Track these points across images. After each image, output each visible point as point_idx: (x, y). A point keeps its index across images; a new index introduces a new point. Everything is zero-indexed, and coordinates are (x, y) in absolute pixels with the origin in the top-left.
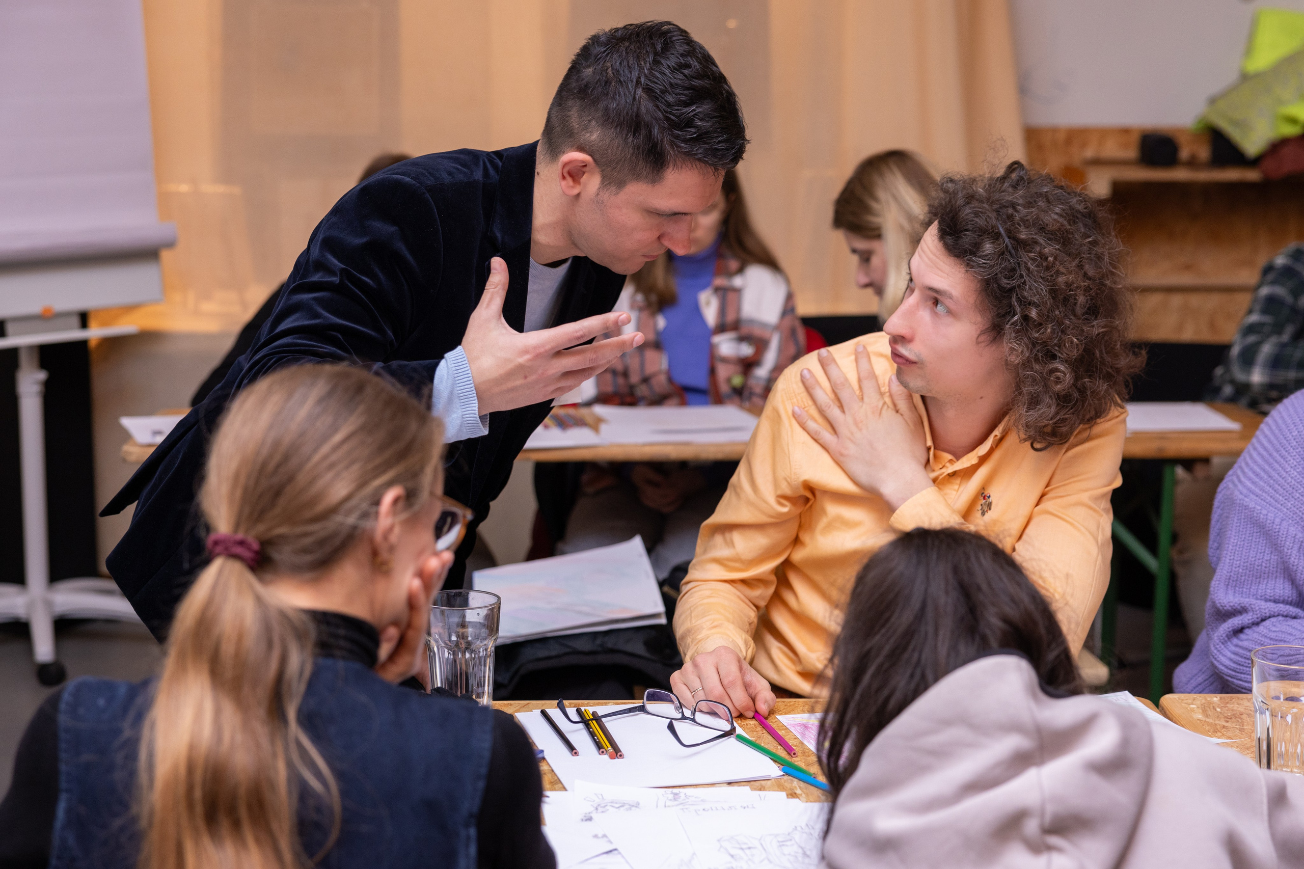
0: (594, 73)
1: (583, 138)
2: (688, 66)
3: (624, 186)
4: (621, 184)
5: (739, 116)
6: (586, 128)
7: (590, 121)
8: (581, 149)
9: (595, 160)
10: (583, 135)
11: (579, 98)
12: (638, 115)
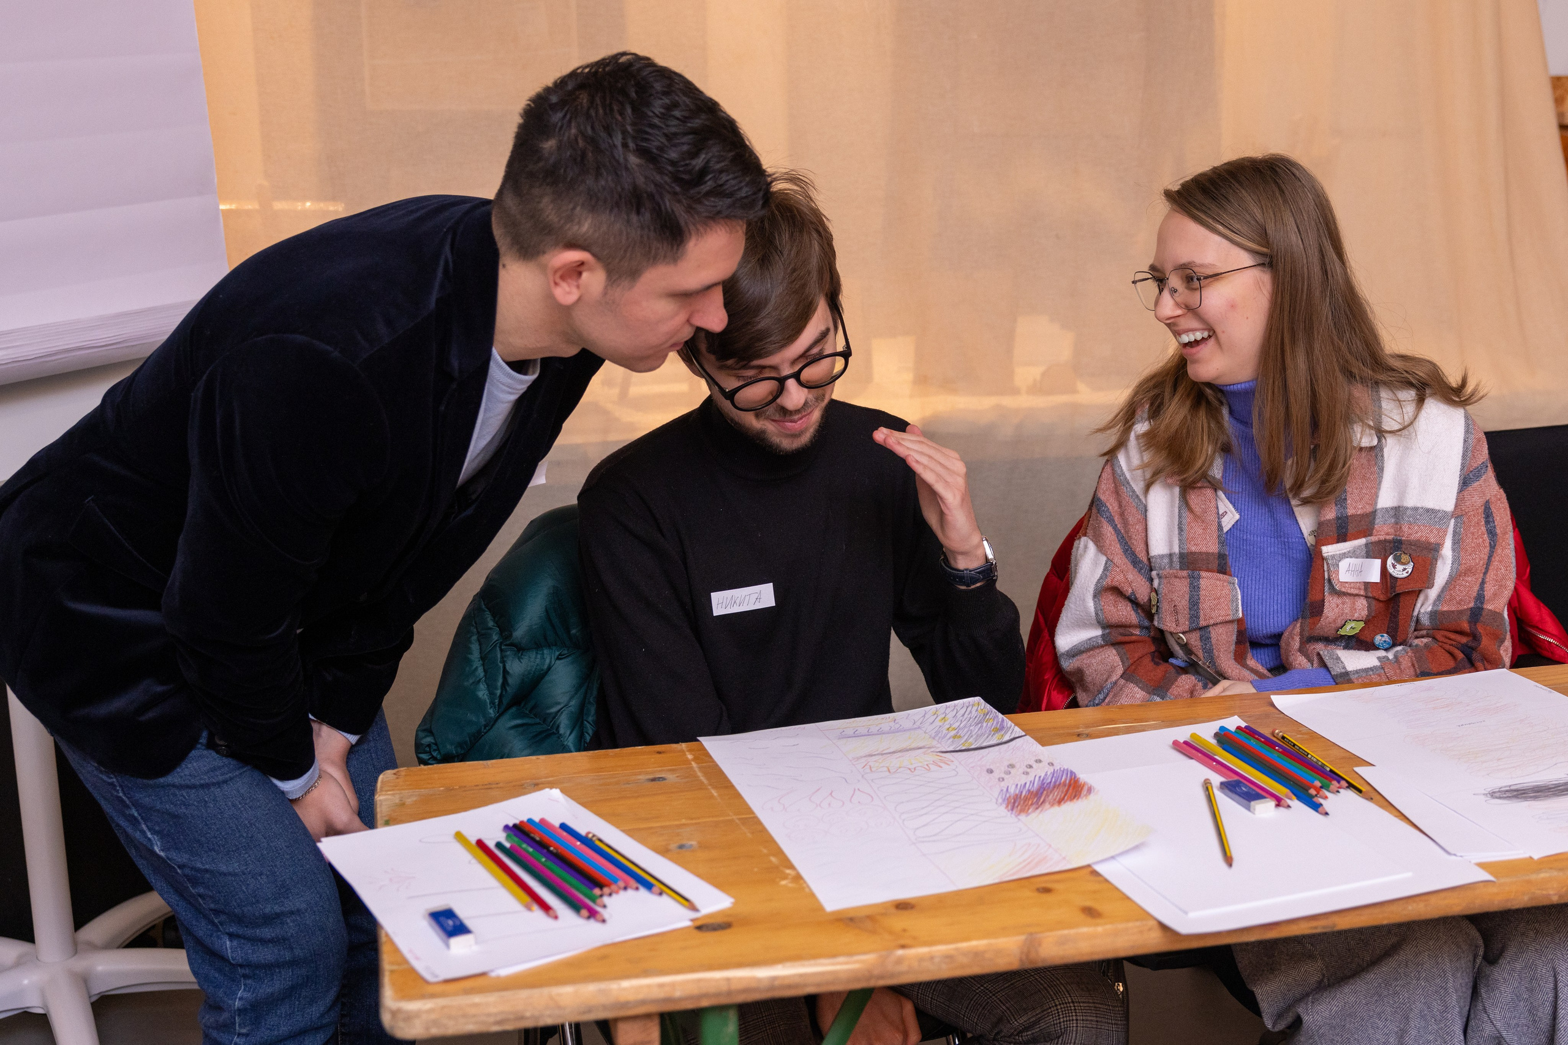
0: (559, 148)
1: (570, 233)
2: (675, 105)
3: (640, 276)
4: (634, 274)
5: (746, 145)
6: (570, 219)
7: (574, 208)
8: (572, 245)
9: (594, 255)
10: (569, 229)
11: (548, 185)
12: (635, 187)
